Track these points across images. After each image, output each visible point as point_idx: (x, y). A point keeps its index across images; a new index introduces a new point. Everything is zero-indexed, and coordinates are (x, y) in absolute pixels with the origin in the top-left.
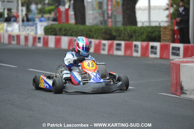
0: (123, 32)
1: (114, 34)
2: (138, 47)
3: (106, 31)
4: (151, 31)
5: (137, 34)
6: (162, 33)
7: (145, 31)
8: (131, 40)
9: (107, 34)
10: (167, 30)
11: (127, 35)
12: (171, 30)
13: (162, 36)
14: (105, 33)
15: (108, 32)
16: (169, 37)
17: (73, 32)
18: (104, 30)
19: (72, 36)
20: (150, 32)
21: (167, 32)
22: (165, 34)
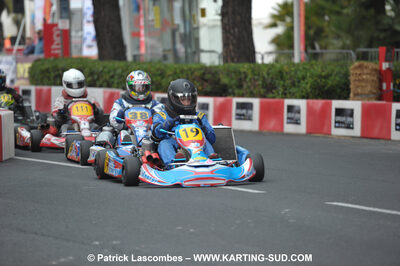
0: (250, 76)
1: (225, 80)
2: (299, 112)
3: (204, 74)
4: (323, 74)
5: (288, 82)
6: (352, 78)
7: (308, 74)
8: (271, 95)
9: (206, 81)
10: (365, 71)
11: (260, 82)
12: (375, 70)
13: (352, 86)
14: (202, 79)
15: (208, 76)
16: (369, 88)
17: (112, 77)
18: (198, 73)
19: (109, 85)
20: (320, 77)
21: (364, 77)
22: (359, 81)
